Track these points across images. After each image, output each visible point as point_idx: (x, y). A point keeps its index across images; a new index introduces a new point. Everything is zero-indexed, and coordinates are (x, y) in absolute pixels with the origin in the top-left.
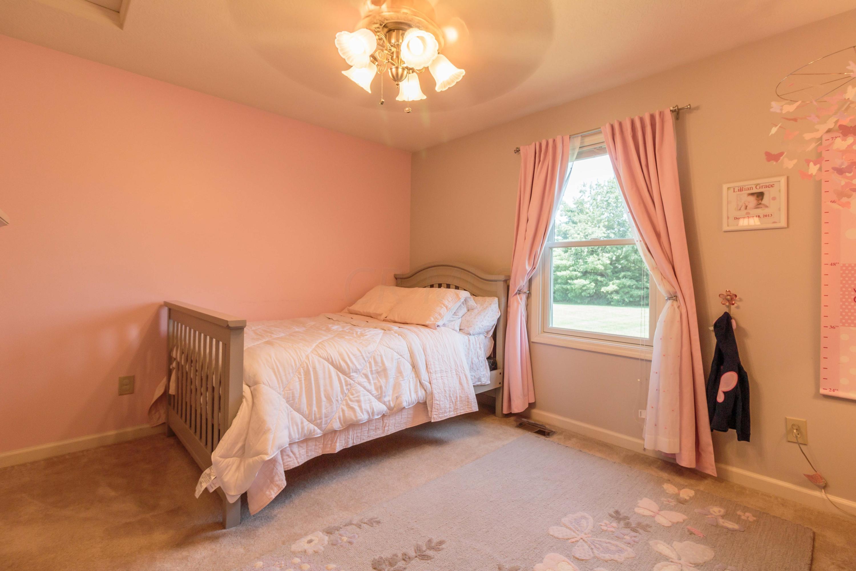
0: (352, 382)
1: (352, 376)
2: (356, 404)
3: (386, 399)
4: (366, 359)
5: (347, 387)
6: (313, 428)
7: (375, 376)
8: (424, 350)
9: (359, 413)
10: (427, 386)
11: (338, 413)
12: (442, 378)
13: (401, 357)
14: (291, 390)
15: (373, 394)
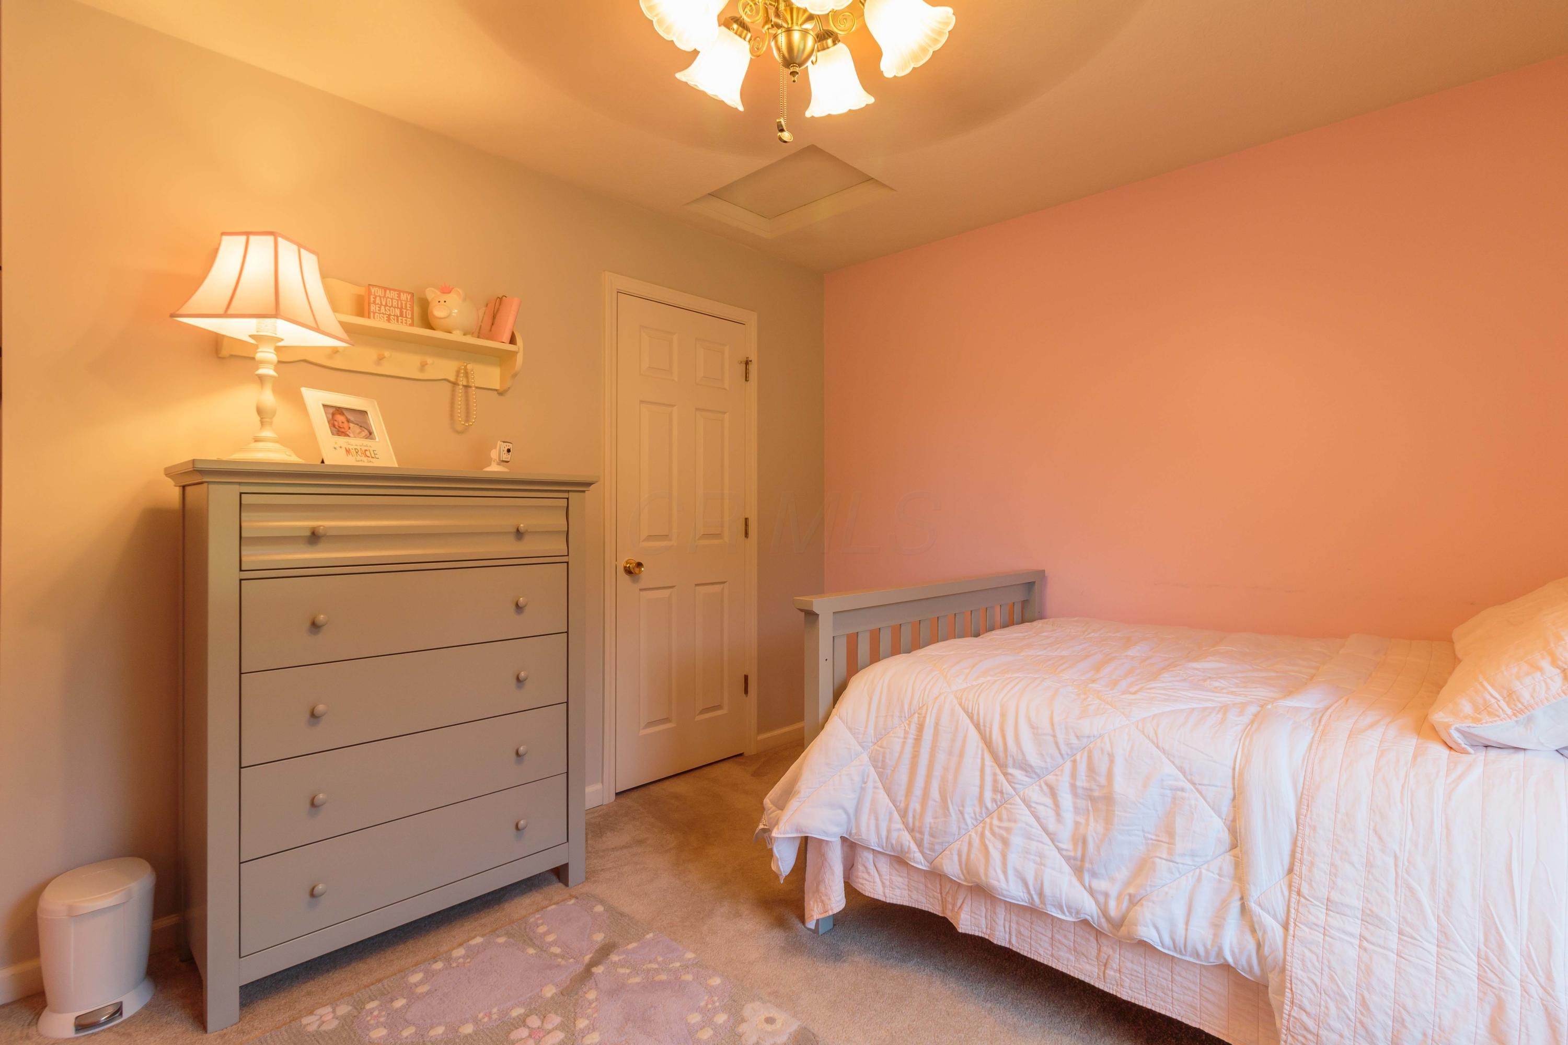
0: (1007, 788)
1: (1011, 775)
2: (999, 845)
3: (1100, 885)
4: (1064, 749)
5: (995, 797)
6: (907, 843)
7: (1082, 803)
8: (1304, 801)
9: (995, 871)
10: (1265, 932)
11: (960, 842)
12: (1365, 944)
13: (1189, 786)
14: (883, 748)
15: (1062, 849)
